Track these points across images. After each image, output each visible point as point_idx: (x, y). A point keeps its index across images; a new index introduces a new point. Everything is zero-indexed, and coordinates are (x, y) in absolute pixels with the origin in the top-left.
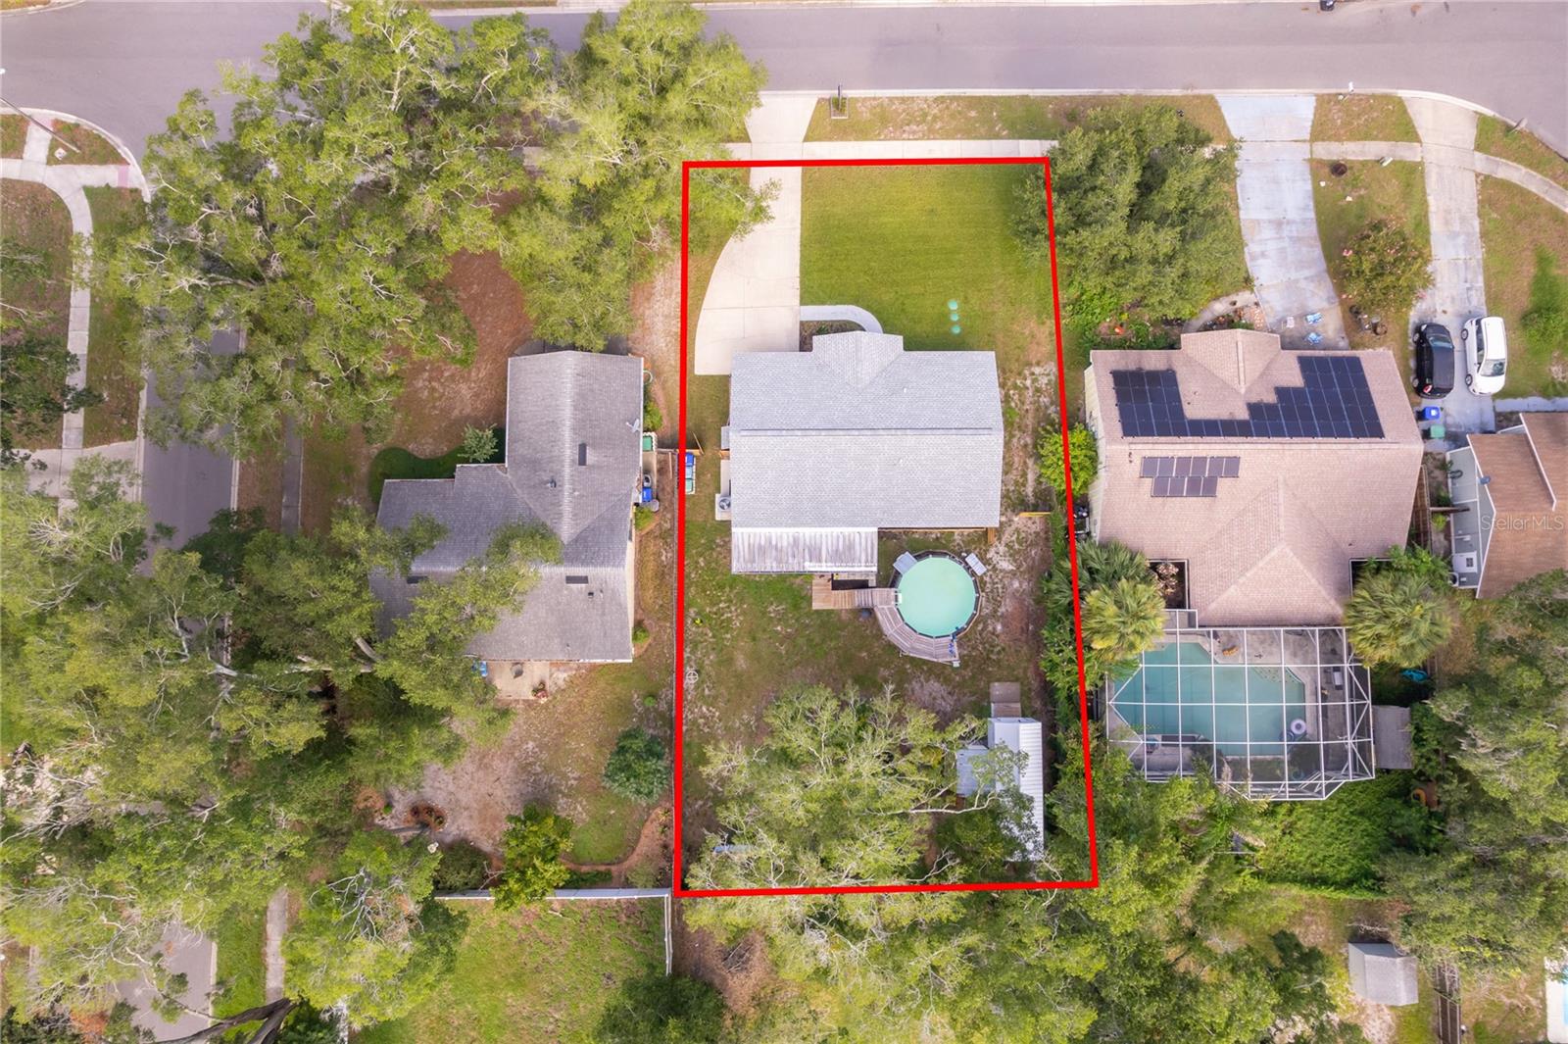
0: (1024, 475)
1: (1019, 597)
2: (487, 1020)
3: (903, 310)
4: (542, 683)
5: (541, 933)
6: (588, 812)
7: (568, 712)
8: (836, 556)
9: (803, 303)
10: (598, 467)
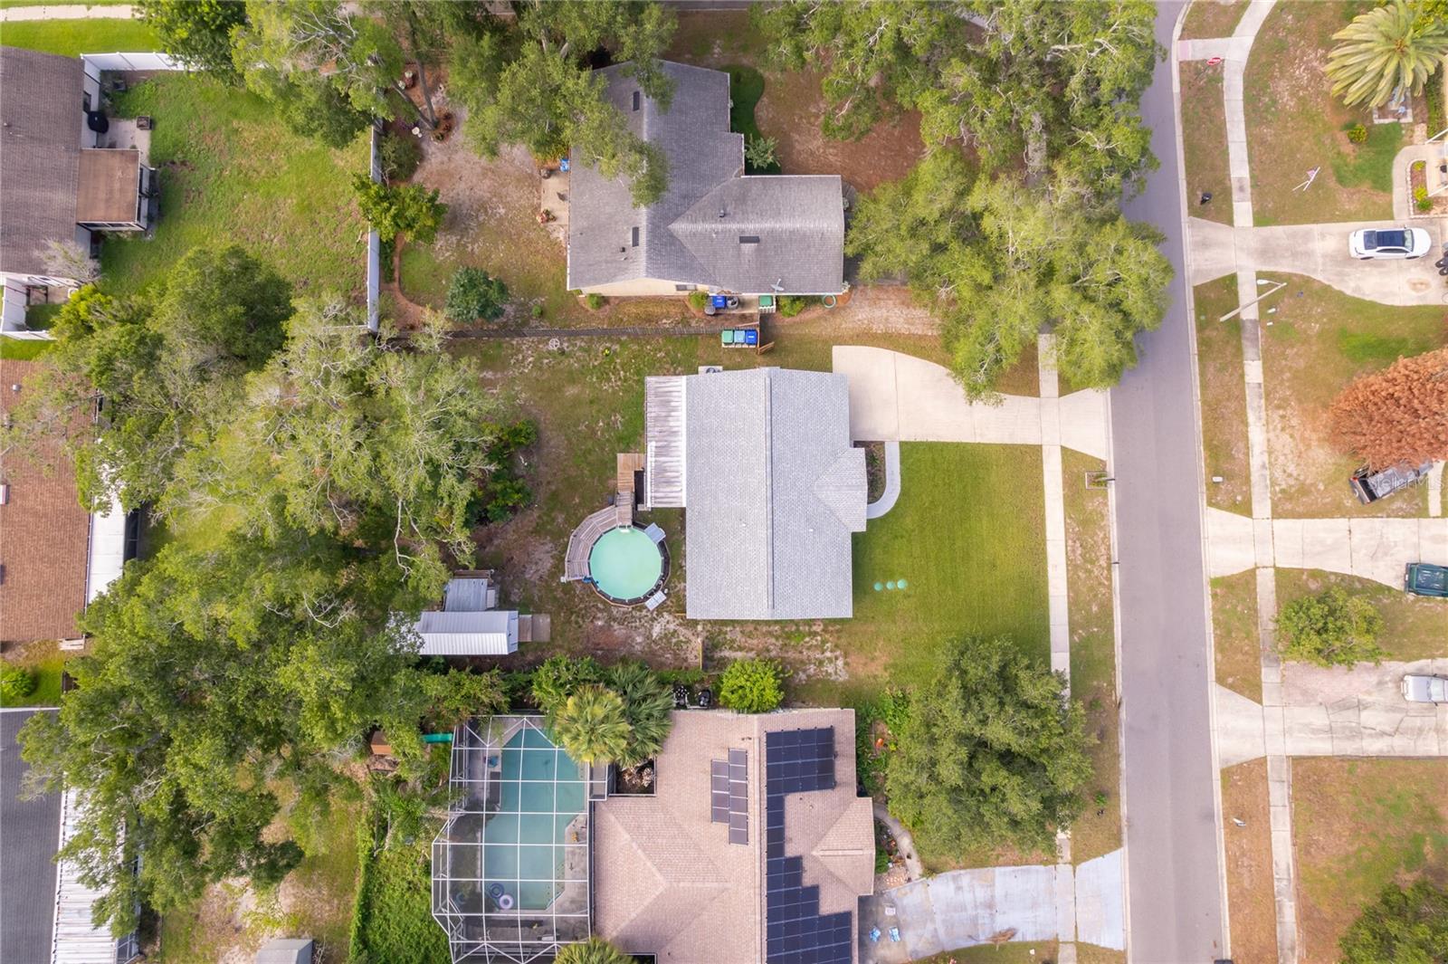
0: (740, 649)
1: (628, 641)
2: (275, 183)
3: (896, 537)
4: (554, 219)
5: (344, 225)
6: (444, 261)
7: (530, 241)
8: (661, 470)
9: (902, 444)
10: (739, 254)
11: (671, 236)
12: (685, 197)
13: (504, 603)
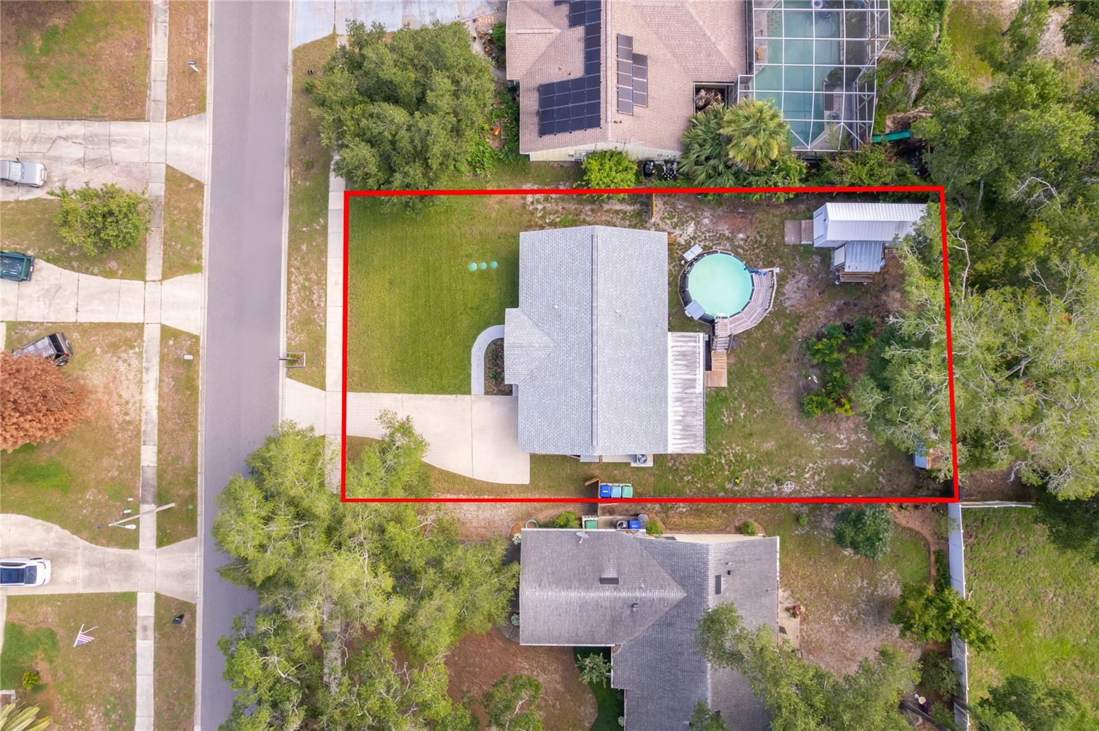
0: (617, 212)
1: (717, 220)
2: (1056, 653)
3: (477, 308)
4: (787, 609)
5: (985, 608)
6: (888, 570)
7: (810, 588)
8: (691, 366)
9: (468, 392)
10: (619, 568)
11: (683, 586)
12: (670, 625)
13: (826, 254)
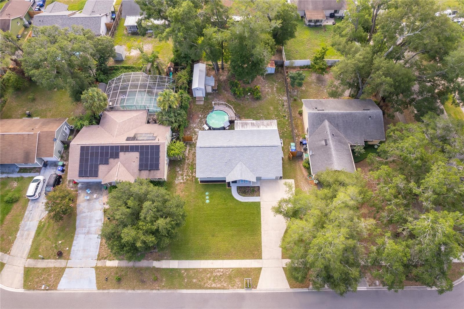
0: (189, 152)
1: (194, 122)
3: (225, 200)
8: (246, 124)
9: (259, 203)
10: (321, 140)
11: (323, 121)
12: (337, 125)
13: (207, 94)
